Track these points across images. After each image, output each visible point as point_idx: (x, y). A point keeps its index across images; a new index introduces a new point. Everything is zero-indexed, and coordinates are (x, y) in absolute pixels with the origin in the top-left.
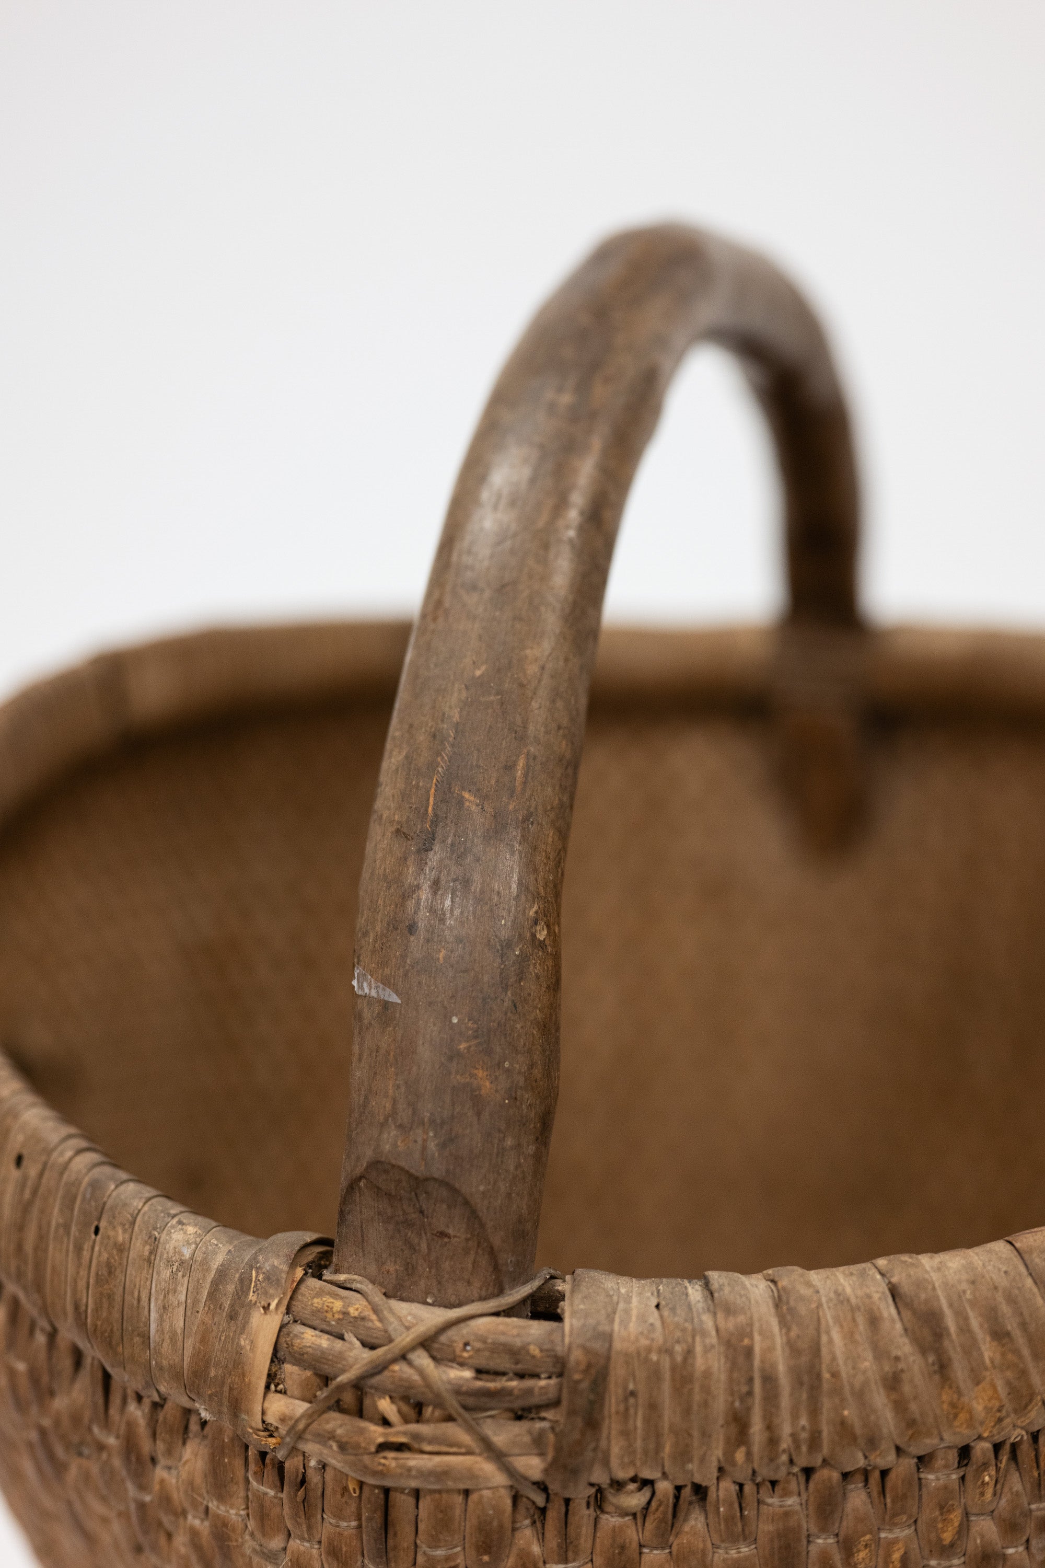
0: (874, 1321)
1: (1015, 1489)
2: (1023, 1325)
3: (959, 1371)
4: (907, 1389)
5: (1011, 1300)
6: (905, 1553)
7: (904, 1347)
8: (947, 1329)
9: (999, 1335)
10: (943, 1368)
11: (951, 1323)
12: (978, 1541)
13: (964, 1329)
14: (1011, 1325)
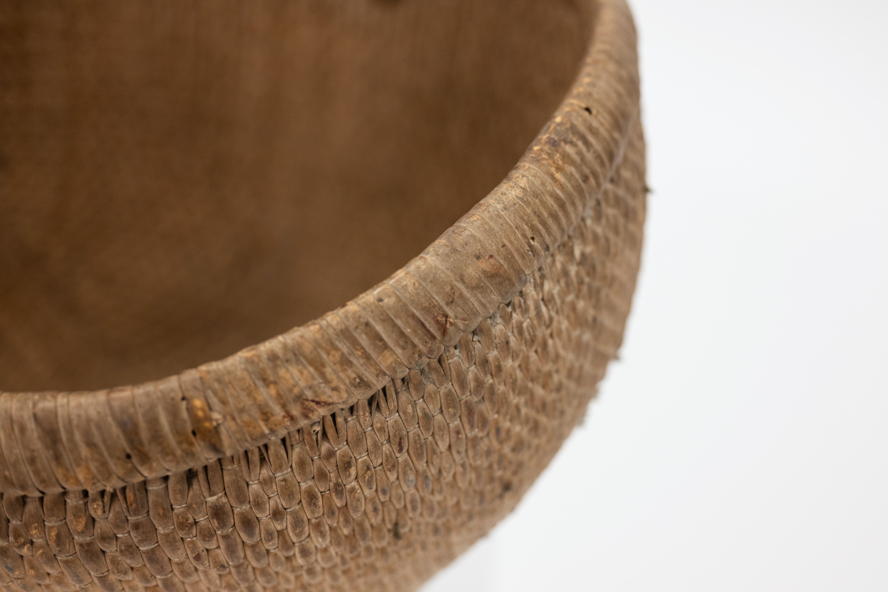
0: (23, 429)
1: (117, 510)
2: (104, 441)
3: (67, 459)
4: (39, 465)
5: (99, 427)
6: (58, 533)
7: (38, 445)
8: (61, 440)
9: (91, 445)
10: (57, 457)
11: (64, 436)
12: (99, 531)
13: (71, 439)
14: (98, 439)
